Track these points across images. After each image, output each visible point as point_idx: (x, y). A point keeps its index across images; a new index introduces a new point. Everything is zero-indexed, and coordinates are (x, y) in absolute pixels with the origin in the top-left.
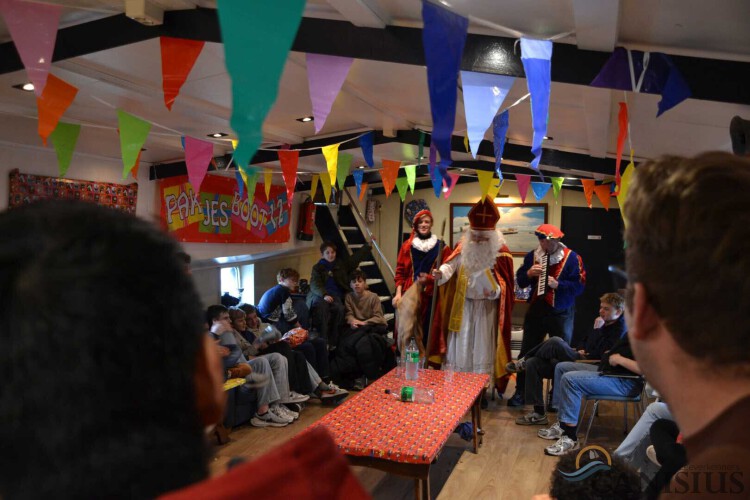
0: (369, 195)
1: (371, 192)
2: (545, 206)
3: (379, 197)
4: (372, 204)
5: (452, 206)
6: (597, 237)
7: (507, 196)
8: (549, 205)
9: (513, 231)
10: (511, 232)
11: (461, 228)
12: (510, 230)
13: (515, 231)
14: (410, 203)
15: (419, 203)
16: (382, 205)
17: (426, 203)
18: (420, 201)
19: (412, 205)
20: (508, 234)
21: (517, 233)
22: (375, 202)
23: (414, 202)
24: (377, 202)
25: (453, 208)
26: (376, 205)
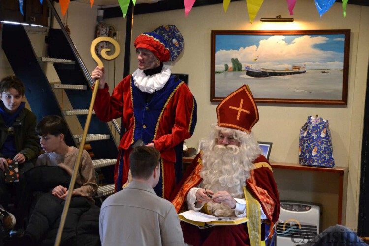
0: (98, 18)
1: (101, 13)
2: (347, 33)
3: (113, 22)
5: (215, 34)
7: (291, 20)
8: (351, 31)
9: (299, 69)
10: (297, 70)
11: (226, 66)
12: (294, 68)
13: (302, 70)
14: (156, 31)
15: (168, 30)
16: (117, 33)
17: (178, 31)
18: (170, 28)
19: (158, 33)
20: (291, 73)
21: (304, 72)
22: (108, 29)
23: (161, 28)
24: (110, 29)
25: (215, 37)
26: (110, 32)
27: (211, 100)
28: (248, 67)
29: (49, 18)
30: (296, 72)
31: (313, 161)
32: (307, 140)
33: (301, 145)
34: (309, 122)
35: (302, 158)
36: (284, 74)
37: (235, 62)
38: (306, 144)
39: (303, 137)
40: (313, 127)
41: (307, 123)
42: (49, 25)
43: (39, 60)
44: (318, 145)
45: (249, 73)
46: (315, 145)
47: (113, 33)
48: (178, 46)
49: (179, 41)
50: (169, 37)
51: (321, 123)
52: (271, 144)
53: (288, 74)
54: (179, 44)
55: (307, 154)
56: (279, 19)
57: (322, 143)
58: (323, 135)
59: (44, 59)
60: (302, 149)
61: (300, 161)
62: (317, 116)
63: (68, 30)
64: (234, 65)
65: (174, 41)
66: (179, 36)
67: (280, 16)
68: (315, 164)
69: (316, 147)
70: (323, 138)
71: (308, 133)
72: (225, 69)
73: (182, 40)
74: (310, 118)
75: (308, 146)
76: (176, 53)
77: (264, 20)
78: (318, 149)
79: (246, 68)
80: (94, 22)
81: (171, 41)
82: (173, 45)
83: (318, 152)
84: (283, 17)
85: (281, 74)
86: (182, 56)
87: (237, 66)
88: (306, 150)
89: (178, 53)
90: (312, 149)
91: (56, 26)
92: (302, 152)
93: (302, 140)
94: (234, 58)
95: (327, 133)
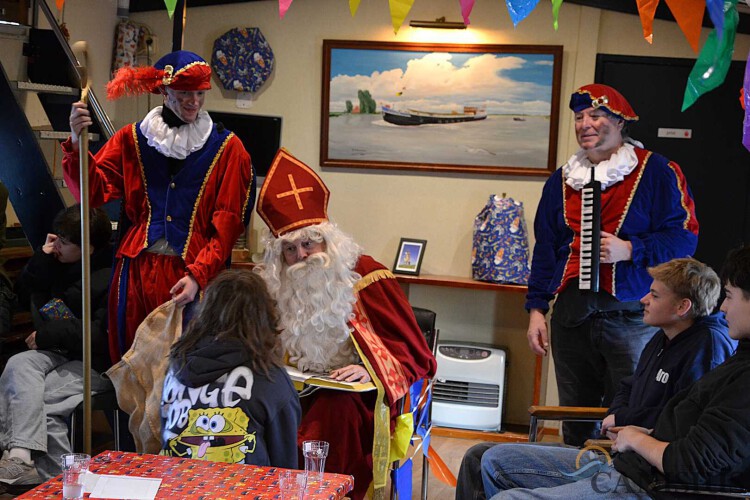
0: (120, 11)
1: (125, 3)
2: (557, 52)
4: (129, 35)
5: (329, 46)
6: (680, 133)
7: (461, 26)
8: (565, 49)
9: (475, 113)
10: (471, 115)
11: (349, 104)
12: (467, 110)
13: (479, 114)
14: (224, 37)
15: (246, 36)
16: (154, 38)
17: (264, 39)
18: (249, 33)
19: (228, 41)
20: (462, 120)
21: (484, 118)
22: (137, 31)
23: (234, 33)
24: (141, 31)
25: (330, 53)
26: (141, 37)
27: (322, 164)
28: (388, 106)
29: (30, 10)
30: (469, 117)
31: (497, 274)
32: (487, 237)
33: (476, 245)
34: (490, 206)
35: (477, 267)
36: (450, 121)
37: (365, 96)
38: (485, 244)
39: (480, 231)
40: (498, 215)
41: (487, 208)
42: (30, 23)
43: (13, 86)
44: (505, 246)
45: (389, 118)
46: (499, 246)
47: (146, 38)
48: (263, 66)
49: (265, 58)
50: (248, 49)
51: (511, 208)
52: (425, 243)
53: (456, 120)
54: (266, 63)
55: (486, 261)
56: (442, 24)
57: (512, 242)
58: (514, 229)
59: (22, 85)
60: (478, 252)
61: (474, 273)
62: (504, 195)
63: (65, 32)
64: (362, 103)
65: (257, 56)
66: (265, 49)
67: (443, 19)
68: (500, 278)
69: (502, 250)
70: (514, 234)
71: (488, 224)
72: (345, 109)
73: (271, 56)
74: (492, 198)
75: (489, 248)
76: (259, 79)
77: (415, 24)
78: (505, 252)
79: (384, 108)
80: (112, 19)
81: (252, 57)
82: (255, 64)
83: (505, 258)
84: (448, 20)
85: (444, 121)
86: (270, 85)
87: (368, 104)
88: (484, 253)
89: (265, 78)
90: (495, 253)
91: (44, 24)
92: (477, 256)
93: (478, 237)
94: (363, 90)
95: (520, 226)
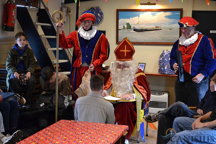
0: (62, 4)
2: (181, 10)
4: (64, 10)
5: (118, 11)
7: (155, 4)
8: (183, 10)
9: (158, 28)
11: (124, 27)
12: (156, 27)
14: (90, 9)
15: (96, 9)
16: (71, 11)
17: (100, 10)
20: (155, 30)
21: (161, 29)
23: (92, 8)
25: (118, 13)
26: (67, 10)
27: (117, 43)
28: (134, 27)
31: (165, 72)
32: (163, 62)
33: (159, 64)
34: (163, 53)
35: (160, 70)
36: (152, 30)
37: (128, 24)
38: (162, 64)
39: (160, 60)
40: (165, 56)
43: (34, 24)
44: (168, 64)
45: (135, 30)
46: (166, 64)
47: (69, 11)
48: (100, 17)
49: (101, 15)
50: (96, 13)
51: (169, 54)
52: (145, 64)
54: (101, 16)
55: (162, 68)
59: (37, 24)
60: (160, 66)
61: (159, 72)
62: (167, 50)
63: (48, 9)
64: (127, 26)
65: (99, 14)
66: (101, 12)
67: (149, 3)
71: (163, 58)
74: (164, 51)
76: (99, 21)
77: (142, 4)
80: (60, 6)
81: (97, 15)
83: (167, 67)
84: (151, 3)
85: (150, 30)
86: (102, 22)
87: (129, 26)
88: (162, 66)
89: (101, 20)
90: (165, 66)
93: (160, 62)
